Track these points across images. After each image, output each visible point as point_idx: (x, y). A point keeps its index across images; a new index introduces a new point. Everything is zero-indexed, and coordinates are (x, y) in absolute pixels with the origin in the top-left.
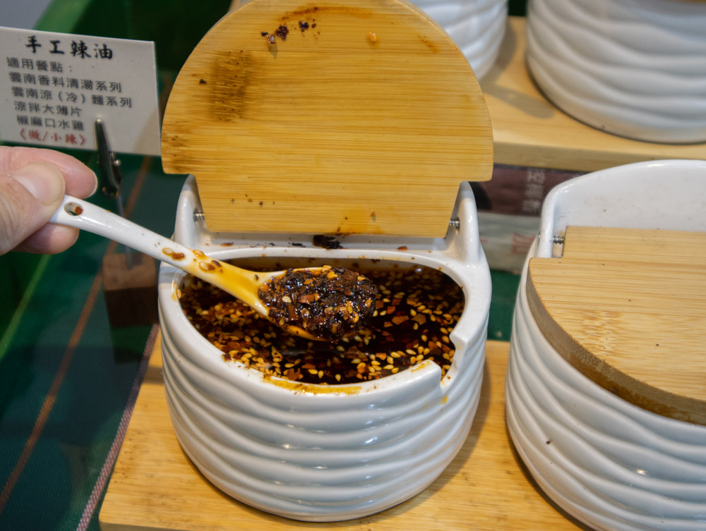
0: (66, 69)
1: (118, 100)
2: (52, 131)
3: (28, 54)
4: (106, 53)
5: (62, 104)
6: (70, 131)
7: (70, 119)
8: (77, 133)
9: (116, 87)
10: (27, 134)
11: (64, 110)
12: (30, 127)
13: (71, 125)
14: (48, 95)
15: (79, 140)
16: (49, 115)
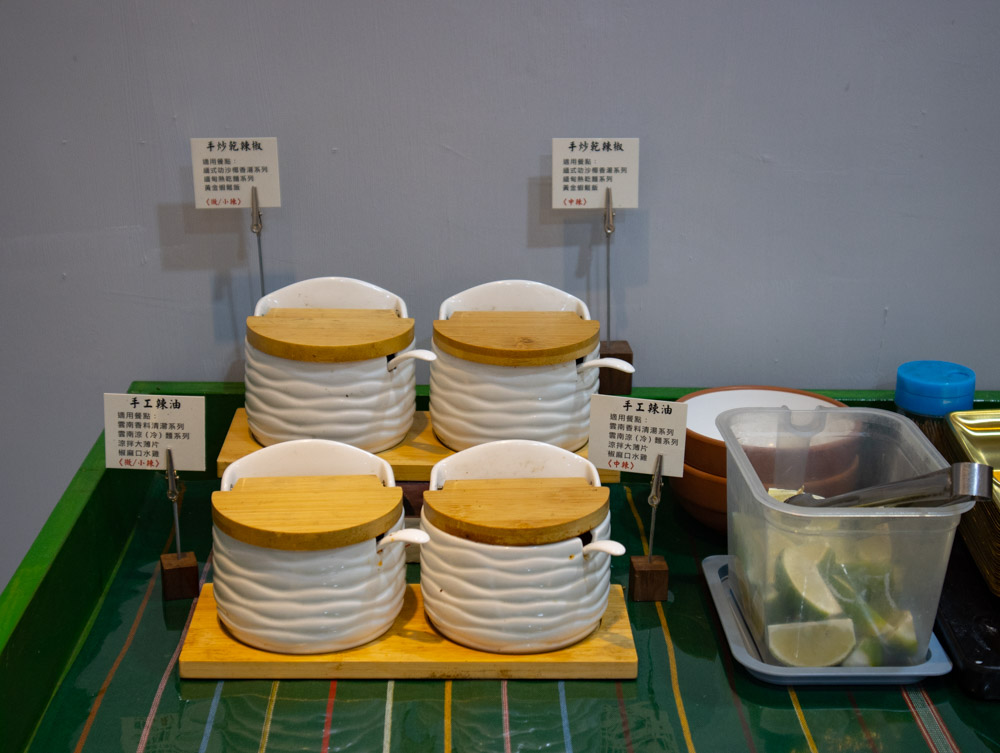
0: (152, 417)
1: (181, 435)
2: (139, 458)
3: (131, 409)
4: (177, 405)
5: (147, 440)
6: (150, 458)
7: (151, 449)
8: (154, 459)
9: (181, 426)
10: (123, 462)
11: (148, 444)
12: (126, 457)
13: (151, 453)
14: (139, 434)
15: (155, 463)
16: (139, 448)
